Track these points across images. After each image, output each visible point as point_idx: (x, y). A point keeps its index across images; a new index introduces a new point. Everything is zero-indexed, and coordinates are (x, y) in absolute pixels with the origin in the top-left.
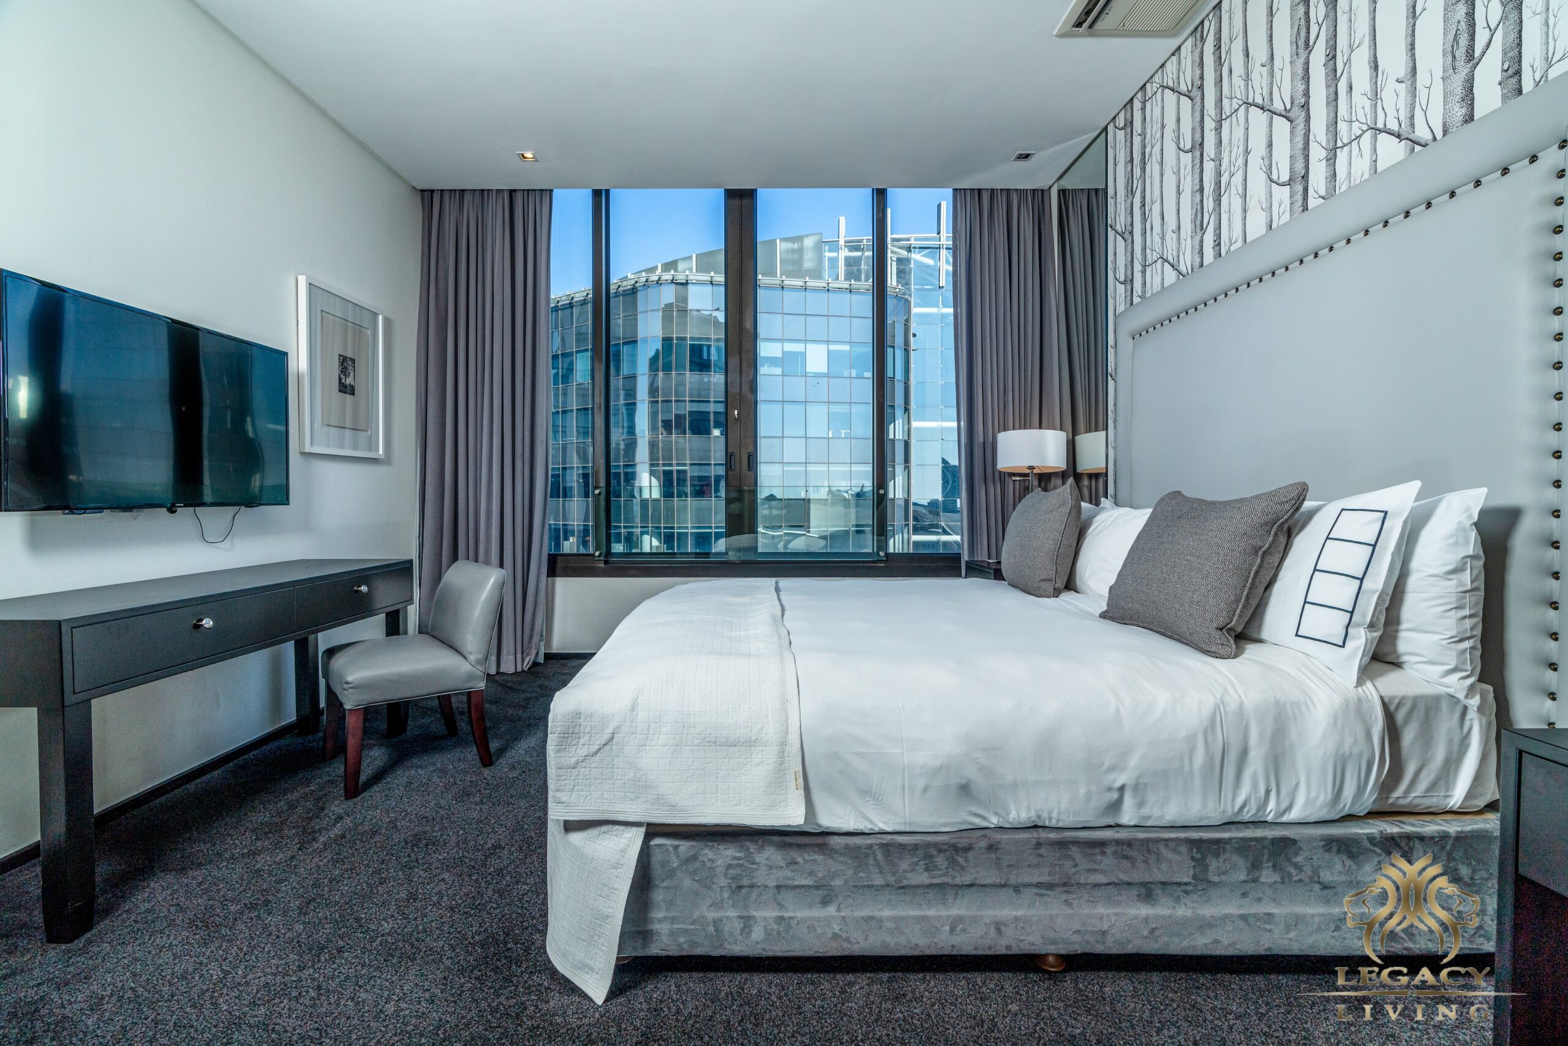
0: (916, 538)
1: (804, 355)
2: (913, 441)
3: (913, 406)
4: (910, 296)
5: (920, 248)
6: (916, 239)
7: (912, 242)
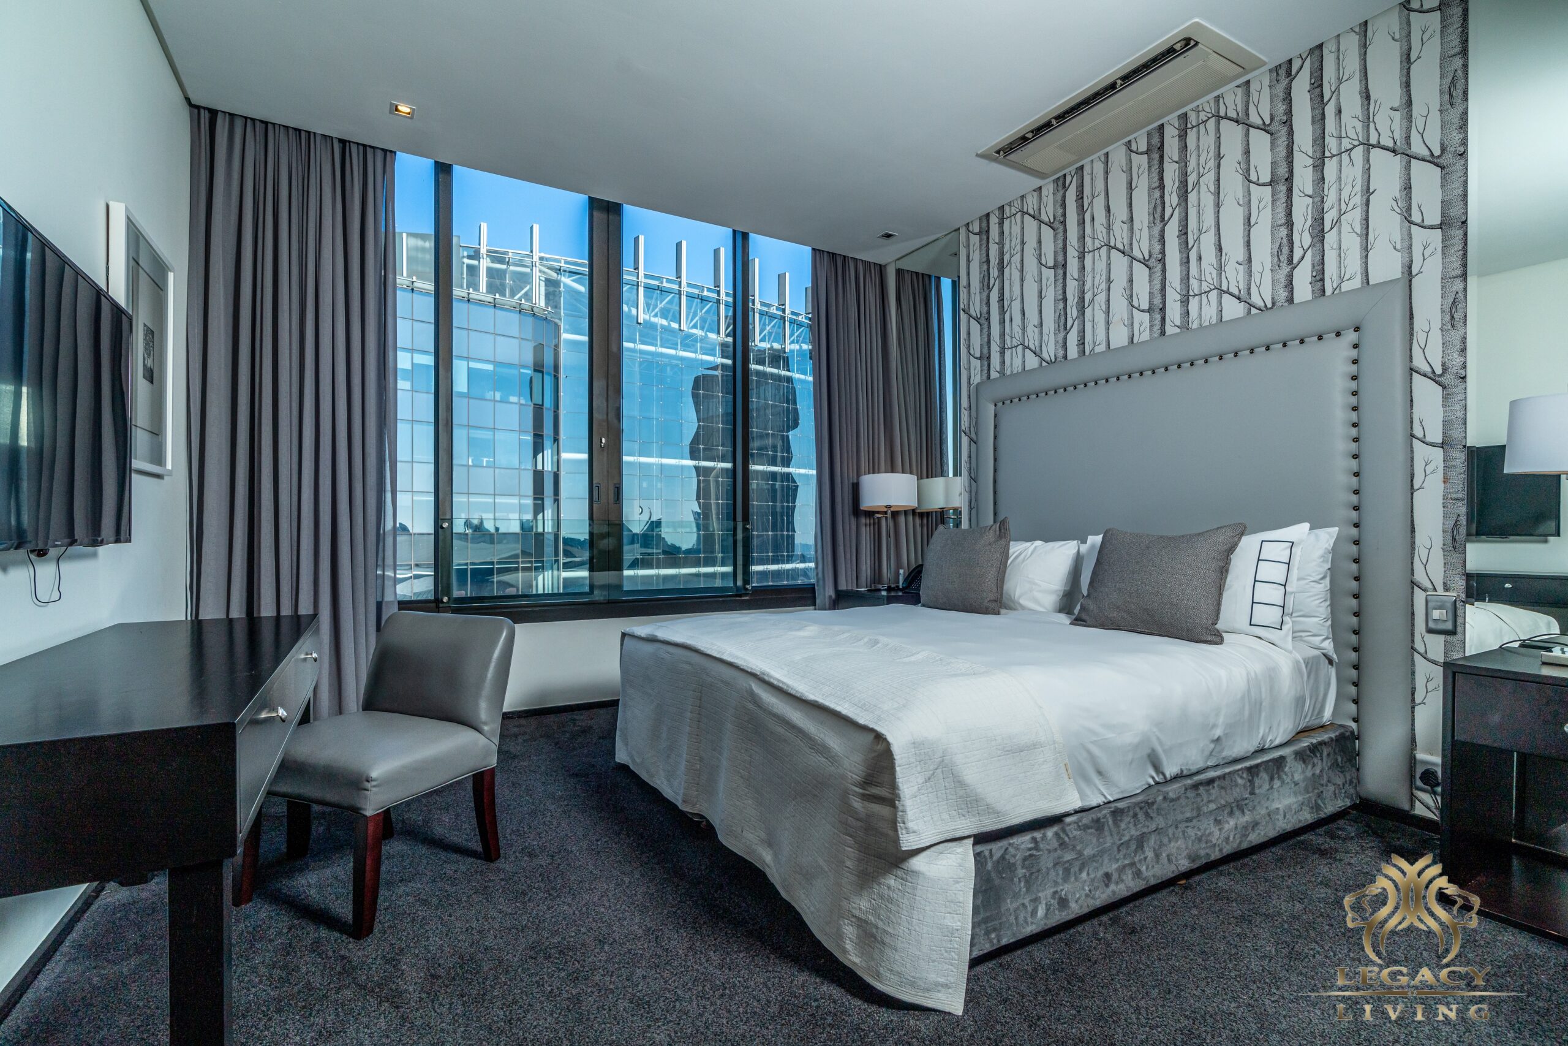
0: (566, 574)
2: (563, 473)
3: (563, 436)
4: (560, 320)
5: (570, 272)
6: (566, 262)
7: (562, 264)
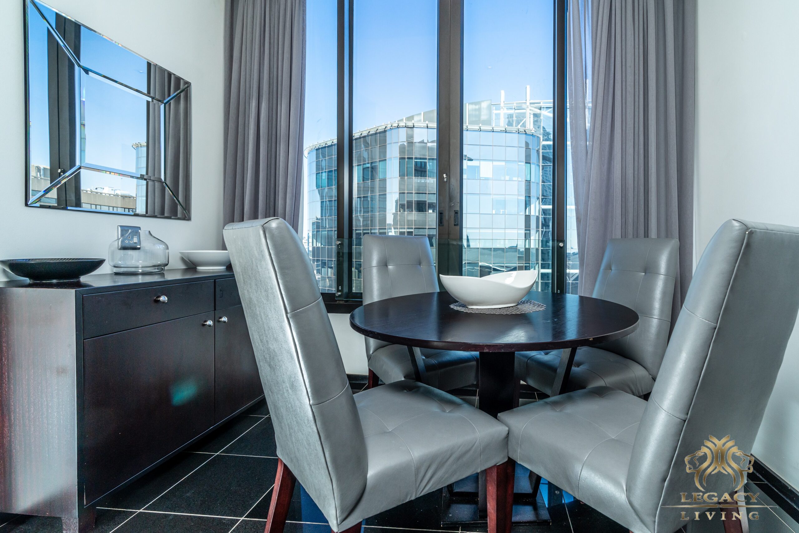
1: (478, 167)
5: (546, 108)
7: (542, 104)
